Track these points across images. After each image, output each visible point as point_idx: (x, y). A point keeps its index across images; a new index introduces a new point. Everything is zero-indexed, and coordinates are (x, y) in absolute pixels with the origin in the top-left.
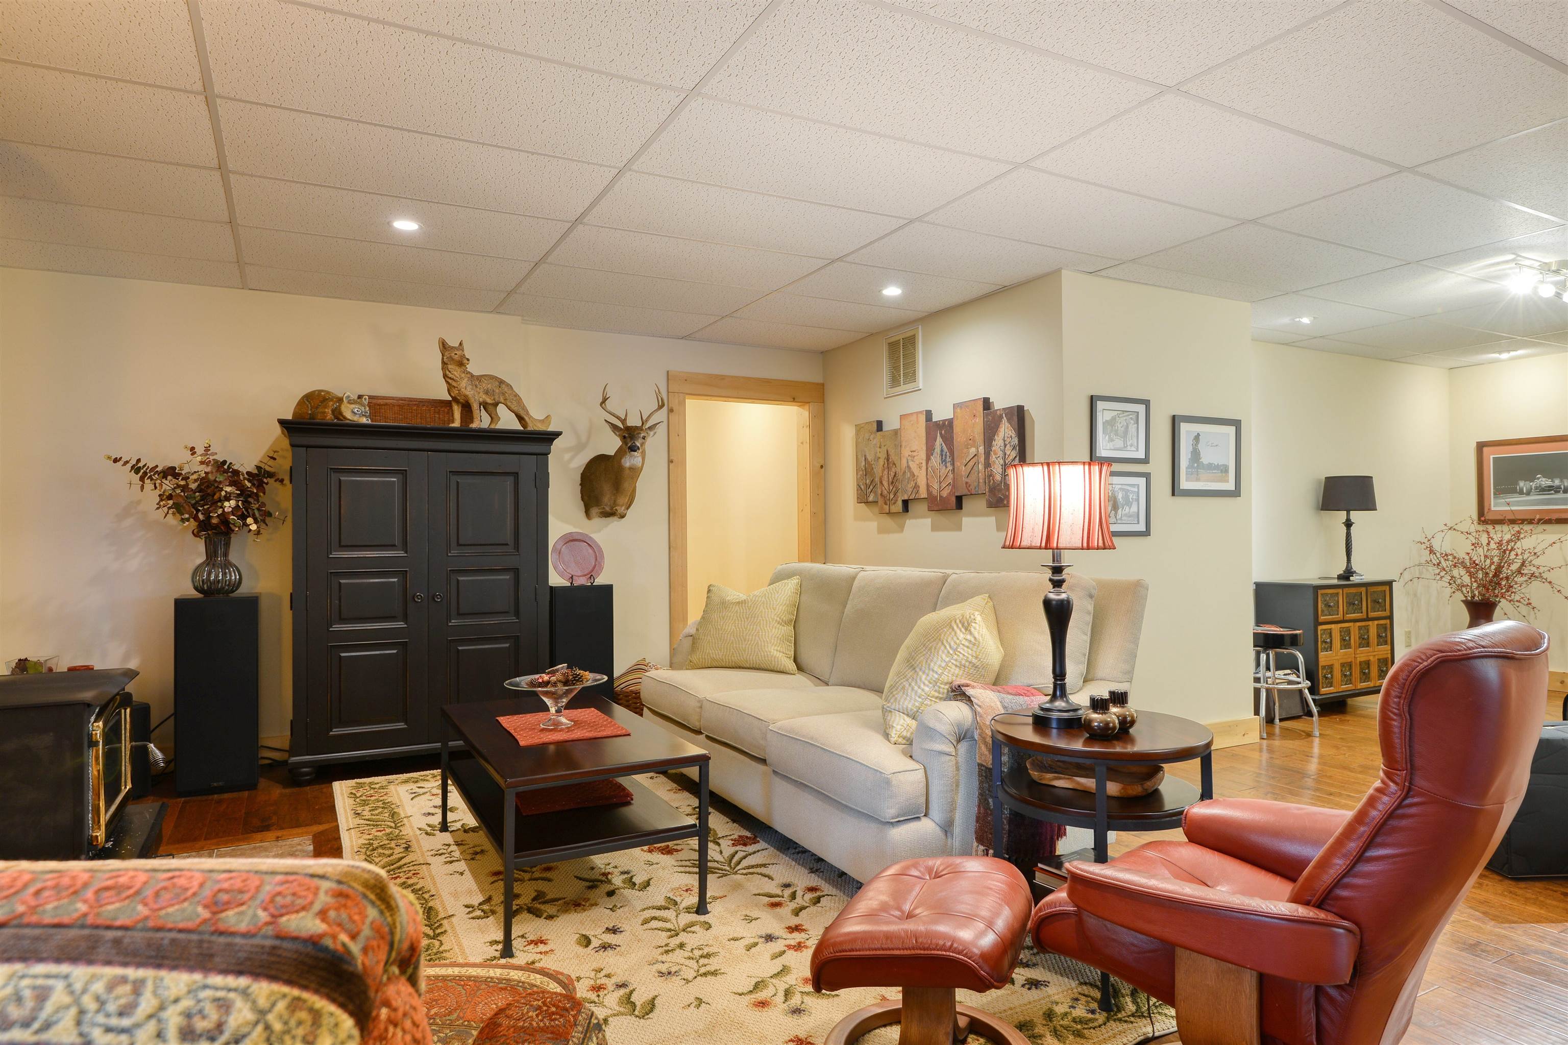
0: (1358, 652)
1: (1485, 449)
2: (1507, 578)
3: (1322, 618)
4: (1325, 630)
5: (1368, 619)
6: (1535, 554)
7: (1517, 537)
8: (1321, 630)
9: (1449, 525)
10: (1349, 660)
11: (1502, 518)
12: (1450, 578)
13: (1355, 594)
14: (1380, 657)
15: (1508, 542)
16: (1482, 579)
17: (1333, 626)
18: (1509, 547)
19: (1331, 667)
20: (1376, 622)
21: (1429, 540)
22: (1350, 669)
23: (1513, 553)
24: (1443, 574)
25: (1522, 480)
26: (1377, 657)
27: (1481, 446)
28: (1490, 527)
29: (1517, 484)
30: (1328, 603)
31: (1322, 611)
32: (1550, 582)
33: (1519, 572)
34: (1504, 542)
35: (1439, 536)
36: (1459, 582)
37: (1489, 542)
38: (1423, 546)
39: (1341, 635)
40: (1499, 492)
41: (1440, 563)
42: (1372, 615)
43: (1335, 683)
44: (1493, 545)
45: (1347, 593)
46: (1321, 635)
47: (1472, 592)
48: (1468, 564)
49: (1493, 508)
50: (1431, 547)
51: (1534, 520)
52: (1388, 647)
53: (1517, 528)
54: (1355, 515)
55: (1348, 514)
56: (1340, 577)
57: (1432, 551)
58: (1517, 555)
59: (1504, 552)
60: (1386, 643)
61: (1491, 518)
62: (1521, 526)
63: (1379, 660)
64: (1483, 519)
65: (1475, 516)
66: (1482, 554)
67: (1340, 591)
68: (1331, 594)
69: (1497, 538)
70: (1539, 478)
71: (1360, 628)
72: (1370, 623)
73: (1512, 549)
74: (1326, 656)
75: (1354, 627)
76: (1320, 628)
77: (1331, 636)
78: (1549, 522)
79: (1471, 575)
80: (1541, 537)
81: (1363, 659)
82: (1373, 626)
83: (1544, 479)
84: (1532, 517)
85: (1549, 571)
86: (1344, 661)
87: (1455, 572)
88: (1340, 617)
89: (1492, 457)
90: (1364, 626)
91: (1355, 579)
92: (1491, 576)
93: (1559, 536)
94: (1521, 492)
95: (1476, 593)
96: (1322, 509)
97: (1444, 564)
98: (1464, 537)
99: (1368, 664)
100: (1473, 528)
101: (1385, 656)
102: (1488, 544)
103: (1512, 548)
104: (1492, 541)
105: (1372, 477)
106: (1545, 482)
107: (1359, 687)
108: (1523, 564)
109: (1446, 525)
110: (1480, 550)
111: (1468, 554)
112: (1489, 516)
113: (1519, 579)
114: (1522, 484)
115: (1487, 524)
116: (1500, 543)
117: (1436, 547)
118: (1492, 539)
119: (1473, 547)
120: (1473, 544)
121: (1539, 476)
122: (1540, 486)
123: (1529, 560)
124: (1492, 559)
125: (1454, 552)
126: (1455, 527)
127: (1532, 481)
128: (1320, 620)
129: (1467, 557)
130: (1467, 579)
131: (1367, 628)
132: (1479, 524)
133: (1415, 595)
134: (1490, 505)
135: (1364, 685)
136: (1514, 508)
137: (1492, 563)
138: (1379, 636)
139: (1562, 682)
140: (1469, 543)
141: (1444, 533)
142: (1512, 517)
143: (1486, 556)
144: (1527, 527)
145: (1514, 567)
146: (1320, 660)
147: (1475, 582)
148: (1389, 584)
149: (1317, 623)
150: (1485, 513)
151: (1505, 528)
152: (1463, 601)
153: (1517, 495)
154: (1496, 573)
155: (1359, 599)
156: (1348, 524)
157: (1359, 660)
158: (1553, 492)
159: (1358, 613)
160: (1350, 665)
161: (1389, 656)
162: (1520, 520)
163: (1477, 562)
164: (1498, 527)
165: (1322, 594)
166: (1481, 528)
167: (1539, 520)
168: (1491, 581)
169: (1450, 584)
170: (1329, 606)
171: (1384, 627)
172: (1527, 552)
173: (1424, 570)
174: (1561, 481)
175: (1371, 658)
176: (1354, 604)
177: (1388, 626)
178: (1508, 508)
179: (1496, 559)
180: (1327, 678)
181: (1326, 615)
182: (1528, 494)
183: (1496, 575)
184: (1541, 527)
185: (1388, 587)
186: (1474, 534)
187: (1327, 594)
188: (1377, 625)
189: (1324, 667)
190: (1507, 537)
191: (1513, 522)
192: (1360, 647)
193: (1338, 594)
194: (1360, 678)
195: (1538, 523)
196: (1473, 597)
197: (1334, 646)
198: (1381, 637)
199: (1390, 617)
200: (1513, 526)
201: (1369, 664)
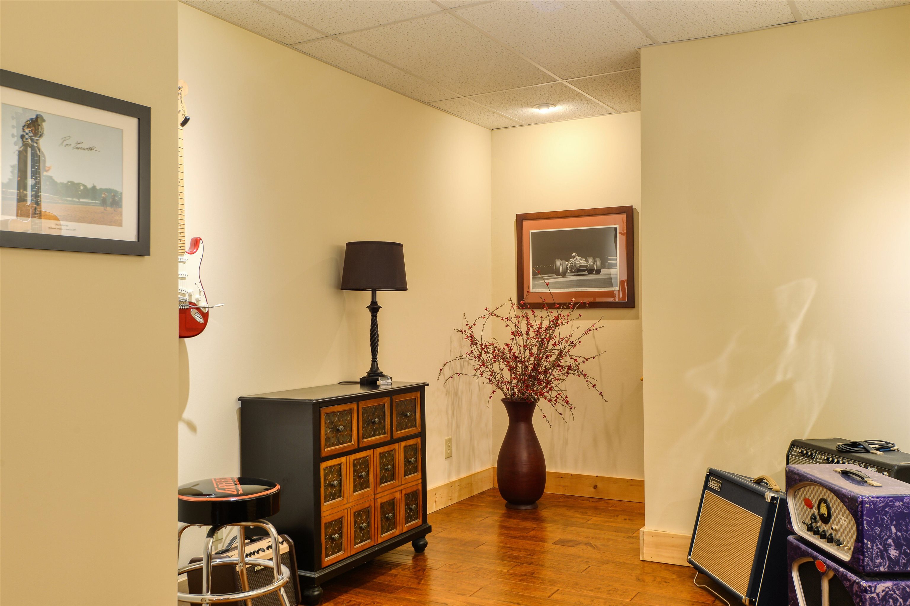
0: (379, 490)
1: (525, 223)
2: (546, 372)
3: (327, 450)
4: (331, 467)
5: (393, 441)
6: (572, 343)
7: (555, 324)
8: (325, 469)
9: (490, 310)
10: (367, 505)
11: (541, 301)
12: (490, 373)
13: (376, 408)
14: (409, 491)
15: (547, 330)
16: (522, 374)
17: (343, 459)
18: (548, 336)
19: (339, 522)
20: (403, 444)
21: (470, 328)
22: (368, 517)
23: (552, 342)
24: (483, 369)
25: (558, 259)
26: (404, 492)
27: (521, 219)
28: (529, 312)
29: (554, 263)
30: (336, 426)
31: (328, 439)
32: (585, 375)
33: (557, 364)
34: (543, 329)
35: (480, 323)
36: (499, 377)
37: (529, 329)
38: (464, 335)
39: (355, 471)
40: (539, 272)
41: (480, 355)
42: (399, 434)
43: (345, 544)
44: (532, 334)
45: (364, 409)
46: (326, 475)
47: (512, 389)
48: (508, 357)
49: (532, 291)
50: (472, 336)
51: (570, 304)
52: (418, 475)
53: (555, 313)
54: (383, 296)
55: (374, 296)
56: (363, 382)
57: (473, 342)
58: (555, 345)
59: (542, 341)
60: (415, 470)
61: (530, 301)
62: (559, 311)
63: (407, 495)
64: (522, 302)
65: (515, 300)
66: (522, 345)
67: (354, 406)
68: (341, 412)
69: (536, 324)
70: (574, 257)
71: (382, 456)
72: (396, 446)
73: (550, 338)
74: (332, 507)
75: (373, 455)
76: (324, 465)
77: (340, 475)
78: (583, 306)
79: (511, 369)
80: (576, 323)
81: (385, 500)
82: (399, 449)
83: (578, 258)
84: (568, 301)
85: (584, 362)
86: (359, 508)
87: (496, 367)
88: (353, 444)
89: (531, 232)
90: (388, 452)
91: (383, 384)
92: (530, 369)
93: (592, 322)
94: (558, 273)
95: (516, 390)
96: (342, 289)
97: (484, 356)
98: (504, 323)
99: (391, 504)
100: (515, 312)
101: (415, 488)
102: (527, 332)
103: (550, 336)
104: (531, 330)
105: (401, 245)
106: (579, 261)
107: (380, 541)
108: (560, 355)
109: (486, 309)
110: (520, 340)
111: (507, 345)
112: (529, 300)
113: (556, 373)
114: (558, 263)
115: (527, 308)
116: (538, 332)
117: (477, 337)
118: (532, 326)
119: (513, 336)
120: (513, 333)
121: (574, 254)
122: (575, 266)
123: (566, 350)
124: (530, 350)
125: (494, 342)
126: (496, 312)
127: (568, 260)
128: (323, 454)
129: (507, 350)
130: (507, 374)
131: (391, 455)
132: (519, 308)
133: (456, 394)
134: (529, 286)
135: (386, 535)
136: (552, 290)
137: (531, 355)
138: (407, 462)
139: (595, 487)
140: (508, 331)
141: (485, 319)
142: (550, 301)
143: (525, 347)
144: (565, 312)
145: (552, 359)
146: (323, 514)
147: (514, 378)
148: (420, 389)
149: (319, 459)
150: (525, 296)
151: (544, 313)
152: (503, 400)
153: (553, 276)
154: (534, 367)
155: (381, 415)
156: (374, 308)
157: (379, 501)
158: (586, 272)
159: (379, 434)
160: (367, 511)
161: (420, 487)
162: (558, 304)
163: (517, 354)
164: (537, 312)
165: (327, 414)
166: (520, 313)
167: (575, 304)
168: (530, 376)
169: (491, 381)
170: (338, 430)
171: (414, 448)
172: (564, 340)
173: (466, 364)
174: (595, 260)
175: (397, 495)
176: (374, 423)
177: (419, 446)
178: (547, 291)
179: (535, 350)
180: (333, 540)
181: (334, 445)
182: (564, 274)
183: (534, 369)
184: (577, 312)
185: (418, 394)
186: (514, 320)
187: (335, 413)
188: (405, 447)
189: (329, 525)
190: (546, 323)
191: (551, 306)
192: (382, 483)
193: (350, 411)
194: (382, 527)
195: (574, 308)
196: (513, 394)
197: (344, 488)
198: (410, 462)
199: (422, 435)
200: (551, 310)
201: (394, 504)
